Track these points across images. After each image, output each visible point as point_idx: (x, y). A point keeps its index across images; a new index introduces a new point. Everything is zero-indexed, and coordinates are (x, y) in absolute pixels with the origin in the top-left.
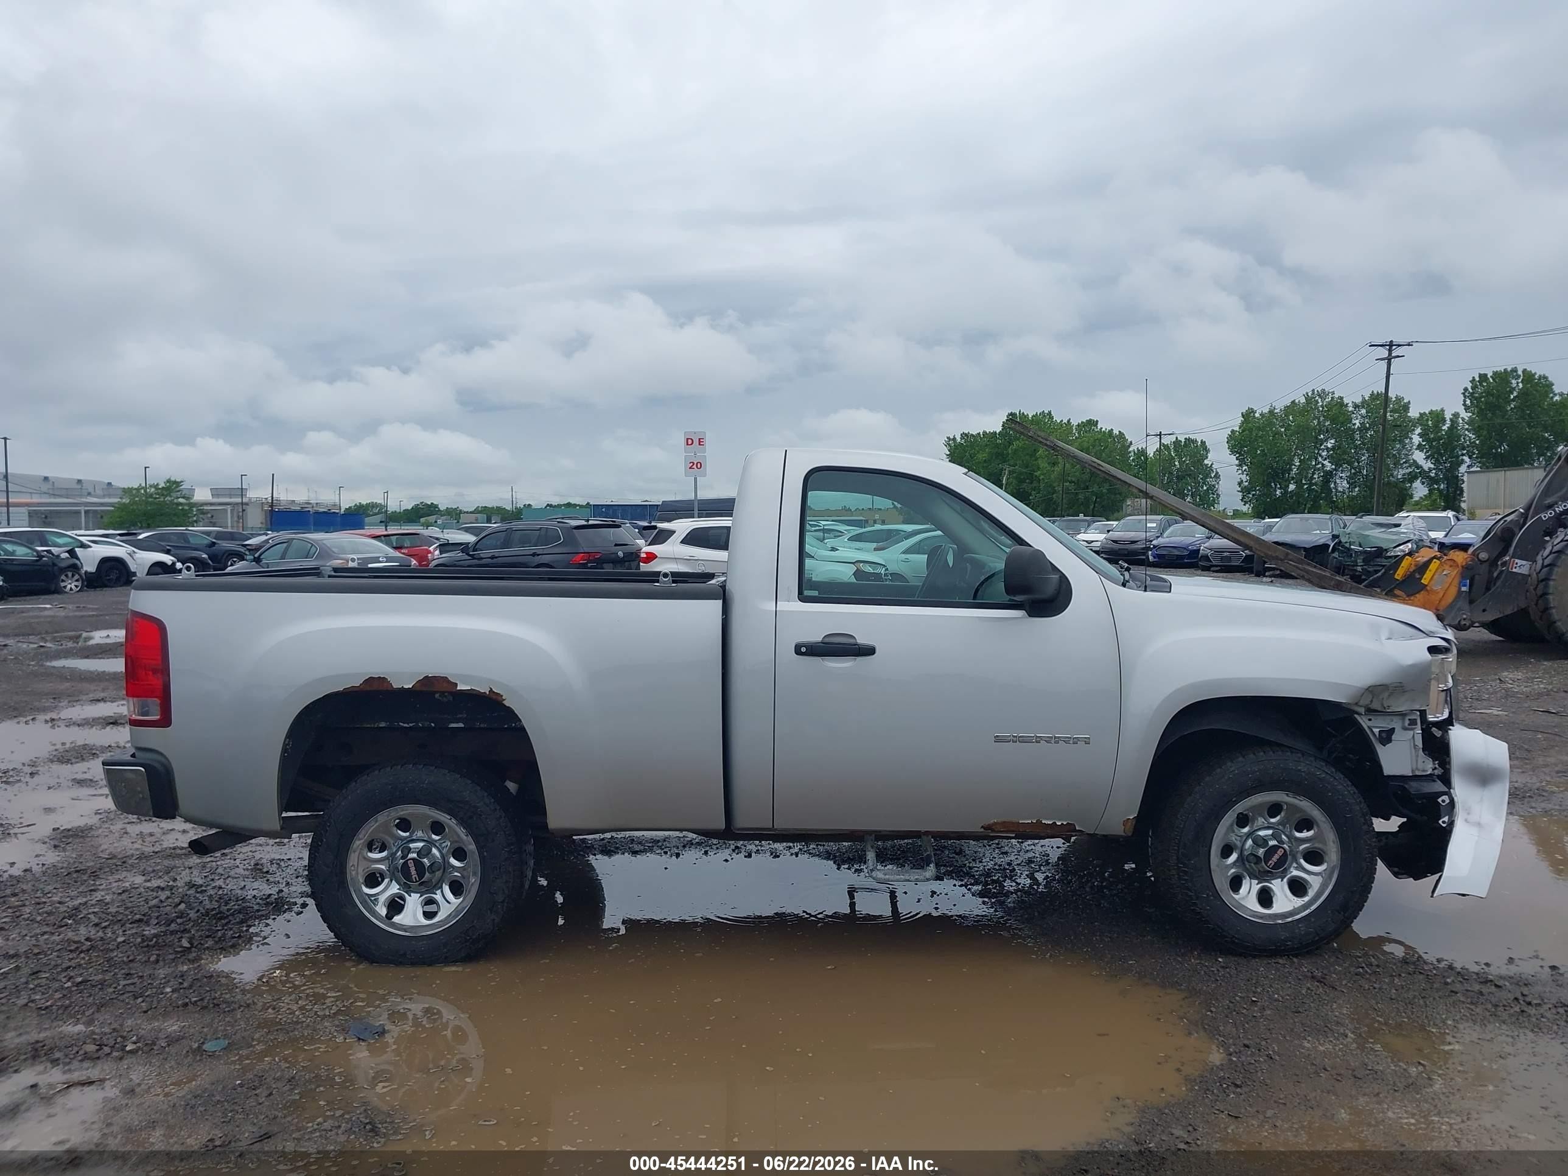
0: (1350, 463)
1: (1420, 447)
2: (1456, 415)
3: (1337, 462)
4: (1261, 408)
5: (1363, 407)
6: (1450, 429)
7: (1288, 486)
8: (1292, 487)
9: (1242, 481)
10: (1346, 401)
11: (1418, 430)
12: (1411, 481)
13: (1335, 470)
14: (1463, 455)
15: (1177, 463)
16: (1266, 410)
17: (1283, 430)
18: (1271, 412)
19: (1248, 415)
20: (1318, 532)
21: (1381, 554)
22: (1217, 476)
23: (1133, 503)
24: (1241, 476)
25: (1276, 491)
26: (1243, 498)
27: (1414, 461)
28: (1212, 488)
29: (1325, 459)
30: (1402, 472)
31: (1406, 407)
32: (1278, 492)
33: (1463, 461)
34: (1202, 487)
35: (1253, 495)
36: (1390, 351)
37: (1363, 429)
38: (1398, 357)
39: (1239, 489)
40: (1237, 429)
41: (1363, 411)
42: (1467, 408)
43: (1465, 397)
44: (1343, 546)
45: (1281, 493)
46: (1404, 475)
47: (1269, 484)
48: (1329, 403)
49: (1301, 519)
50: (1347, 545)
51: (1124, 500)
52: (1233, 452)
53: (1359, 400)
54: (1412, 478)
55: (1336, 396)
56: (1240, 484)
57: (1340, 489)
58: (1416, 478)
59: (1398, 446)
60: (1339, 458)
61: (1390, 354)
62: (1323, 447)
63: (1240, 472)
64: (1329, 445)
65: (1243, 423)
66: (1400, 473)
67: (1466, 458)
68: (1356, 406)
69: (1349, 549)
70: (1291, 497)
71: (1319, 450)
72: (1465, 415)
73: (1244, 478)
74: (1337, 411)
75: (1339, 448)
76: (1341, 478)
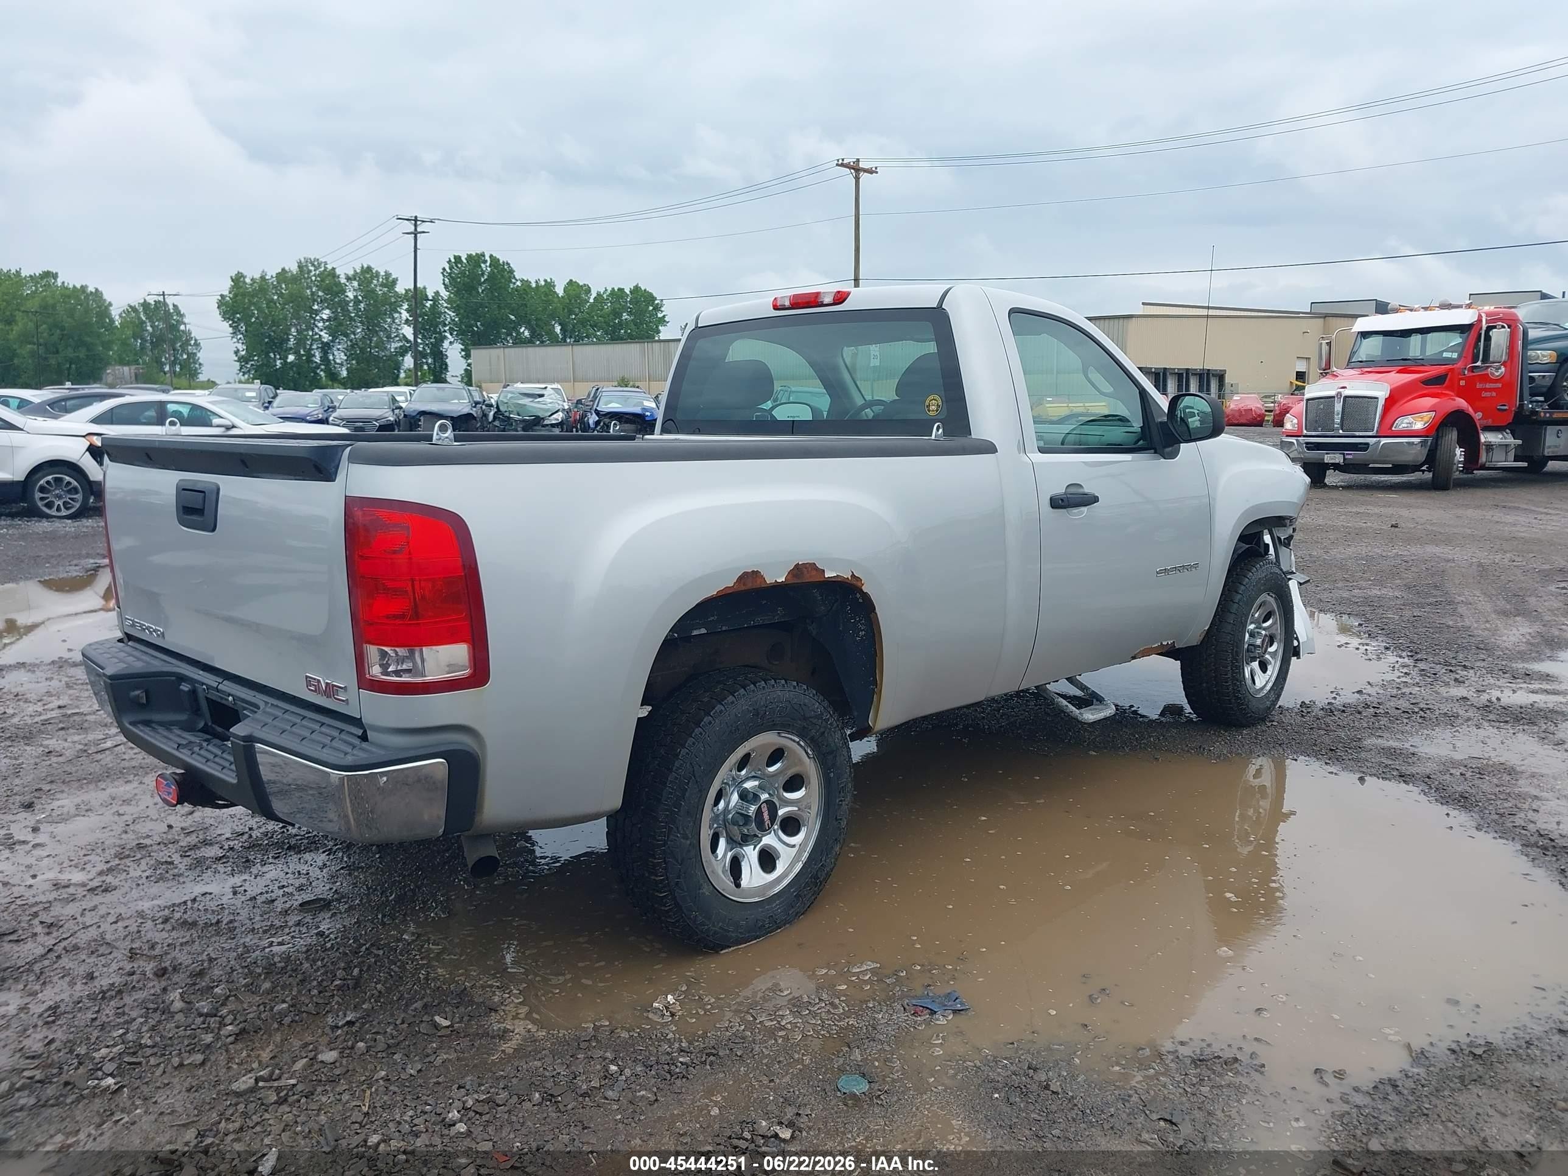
0: (346, 335)
1: (407, 322)
2: (437, 293)
3: (333, 334)
4: (252, 273)
5: (355, 279)
6: (434, 306)
7: (287, 358)
8: (291, 358)
9: (238, 350)
10: (338, 272)
11: (406, 306)
12: (403, 355)
13: (332, 341)
14: (445, 331)
15: (149, 328)
16: (257, 276)
17: (276, 297)
18: (263, 278)
19: (238, 279)
20: (456, 401)
21: (539, 422)
22: (197, 344)
23: (114, 370)
24: (237, 344)
25: (275, 361)
26: (241, 368)
27: (404, 336)
28: (192, 356)
29: (321, 330)
30: (394, 345)
31: (395, 281)
32: (278, 363)
33: (445, 337)
34: (182, 356)
35: (252, 365)
36: (416, 225)
37: (357, 302)
38: (424, 232)
39: (236, 359)
40: (226, 293)
41: (355, 284)
42: (446, 287)
43: (444, 276)
44: (503, 415)
45: (281, 363)
46: (396, 348)
47: (267, 355)
48: (322, 273)
49: (439, 389)
50: (507, 414)
51: (104, 368)
52: (225, 319)
53: (351, 273)
54: (403, 351)
55: (329, 267)
56: (237, 352)
57: (338, 361)
58: (407, 352)
59: (389, 320)
60: (337, 328)
61: (416, 229)
62: (318, 318)
63: (235, 340)
64: (325, 317)
65: (233, 287)
66: (394, 346)
67: (447, 334)
68: (348, 279)
69: (509, 418)
70: (291, 368)
71: (315, 320)
72: (444, 294)
73: (240, 347)
74: (330, 283)
75: (335, 319)
76: (338, 349)
